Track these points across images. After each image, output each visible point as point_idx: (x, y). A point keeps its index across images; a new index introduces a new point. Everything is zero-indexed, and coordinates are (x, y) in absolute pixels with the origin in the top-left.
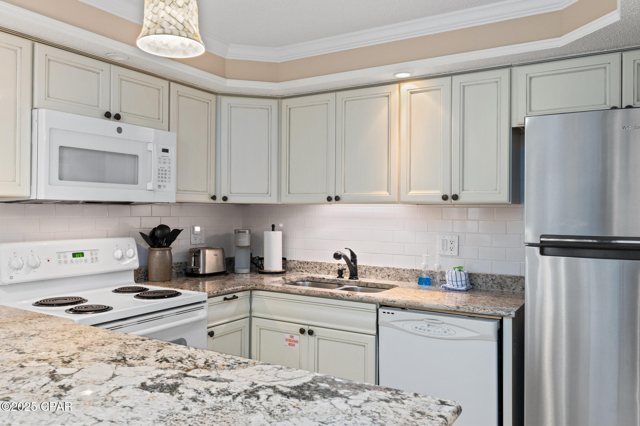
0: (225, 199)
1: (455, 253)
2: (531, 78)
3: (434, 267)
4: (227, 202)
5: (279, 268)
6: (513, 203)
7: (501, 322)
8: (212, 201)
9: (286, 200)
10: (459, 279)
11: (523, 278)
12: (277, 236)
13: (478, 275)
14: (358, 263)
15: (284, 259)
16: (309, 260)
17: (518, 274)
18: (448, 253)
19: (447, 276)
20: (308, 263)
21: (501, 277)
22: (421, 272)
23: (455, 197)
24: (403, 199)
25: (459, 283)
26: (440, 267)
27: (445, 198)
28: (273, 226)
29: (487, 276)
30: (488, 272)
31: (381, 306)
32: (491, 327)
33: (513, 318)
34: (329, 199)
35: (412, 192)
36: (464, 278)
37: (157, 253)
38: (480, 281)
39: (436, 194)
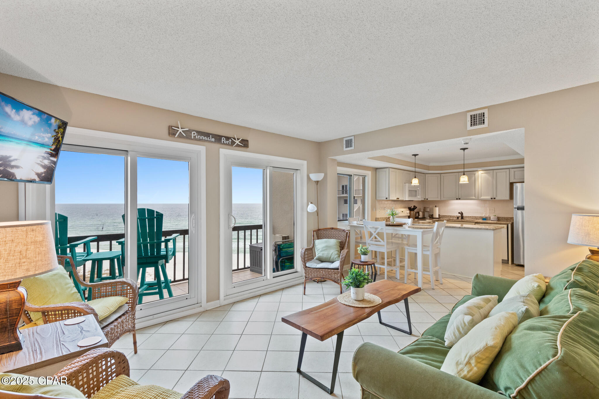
0: (427, 199)
1: (493, 212)
2: (515, 172)
3: (487, 215)
4: (428, 200)
5: (438, 217)
6: (510, 199)
7: (508, 225)
8: (425, 200)
9: (442, 199)
10: (495, 218)
11: (513, 218)
12: (437, 209)
13: (500, 217)
14: (464, 215)
15: (439, 215)
16: (447, 215)
17: (512, 217)
18: (491, 212)
19: (491, 218)
20: (446, 216)
21: (507, 218)
22: (483, 217)
23: (495, 198)
24: (479, 199)
25: (495, 219)
26: (489, 215)
27: (492, 199)
28: (436, 206)
29: (503, 217)
30: (503, 216)
31: (476, 223)
32: (505, 226)
33: (511, 224)
34: (457, 199)
35: (482, 197)
36: (496, 218)
37: (412, 212)
38: (501, 219)
39: (489, 197)
